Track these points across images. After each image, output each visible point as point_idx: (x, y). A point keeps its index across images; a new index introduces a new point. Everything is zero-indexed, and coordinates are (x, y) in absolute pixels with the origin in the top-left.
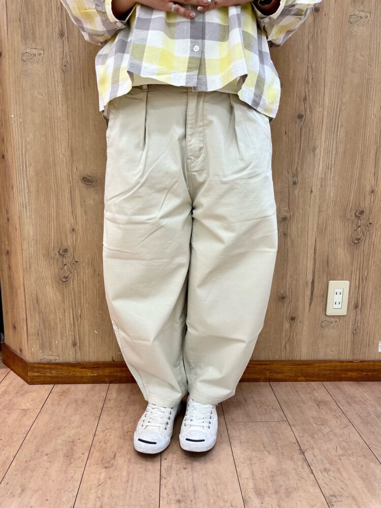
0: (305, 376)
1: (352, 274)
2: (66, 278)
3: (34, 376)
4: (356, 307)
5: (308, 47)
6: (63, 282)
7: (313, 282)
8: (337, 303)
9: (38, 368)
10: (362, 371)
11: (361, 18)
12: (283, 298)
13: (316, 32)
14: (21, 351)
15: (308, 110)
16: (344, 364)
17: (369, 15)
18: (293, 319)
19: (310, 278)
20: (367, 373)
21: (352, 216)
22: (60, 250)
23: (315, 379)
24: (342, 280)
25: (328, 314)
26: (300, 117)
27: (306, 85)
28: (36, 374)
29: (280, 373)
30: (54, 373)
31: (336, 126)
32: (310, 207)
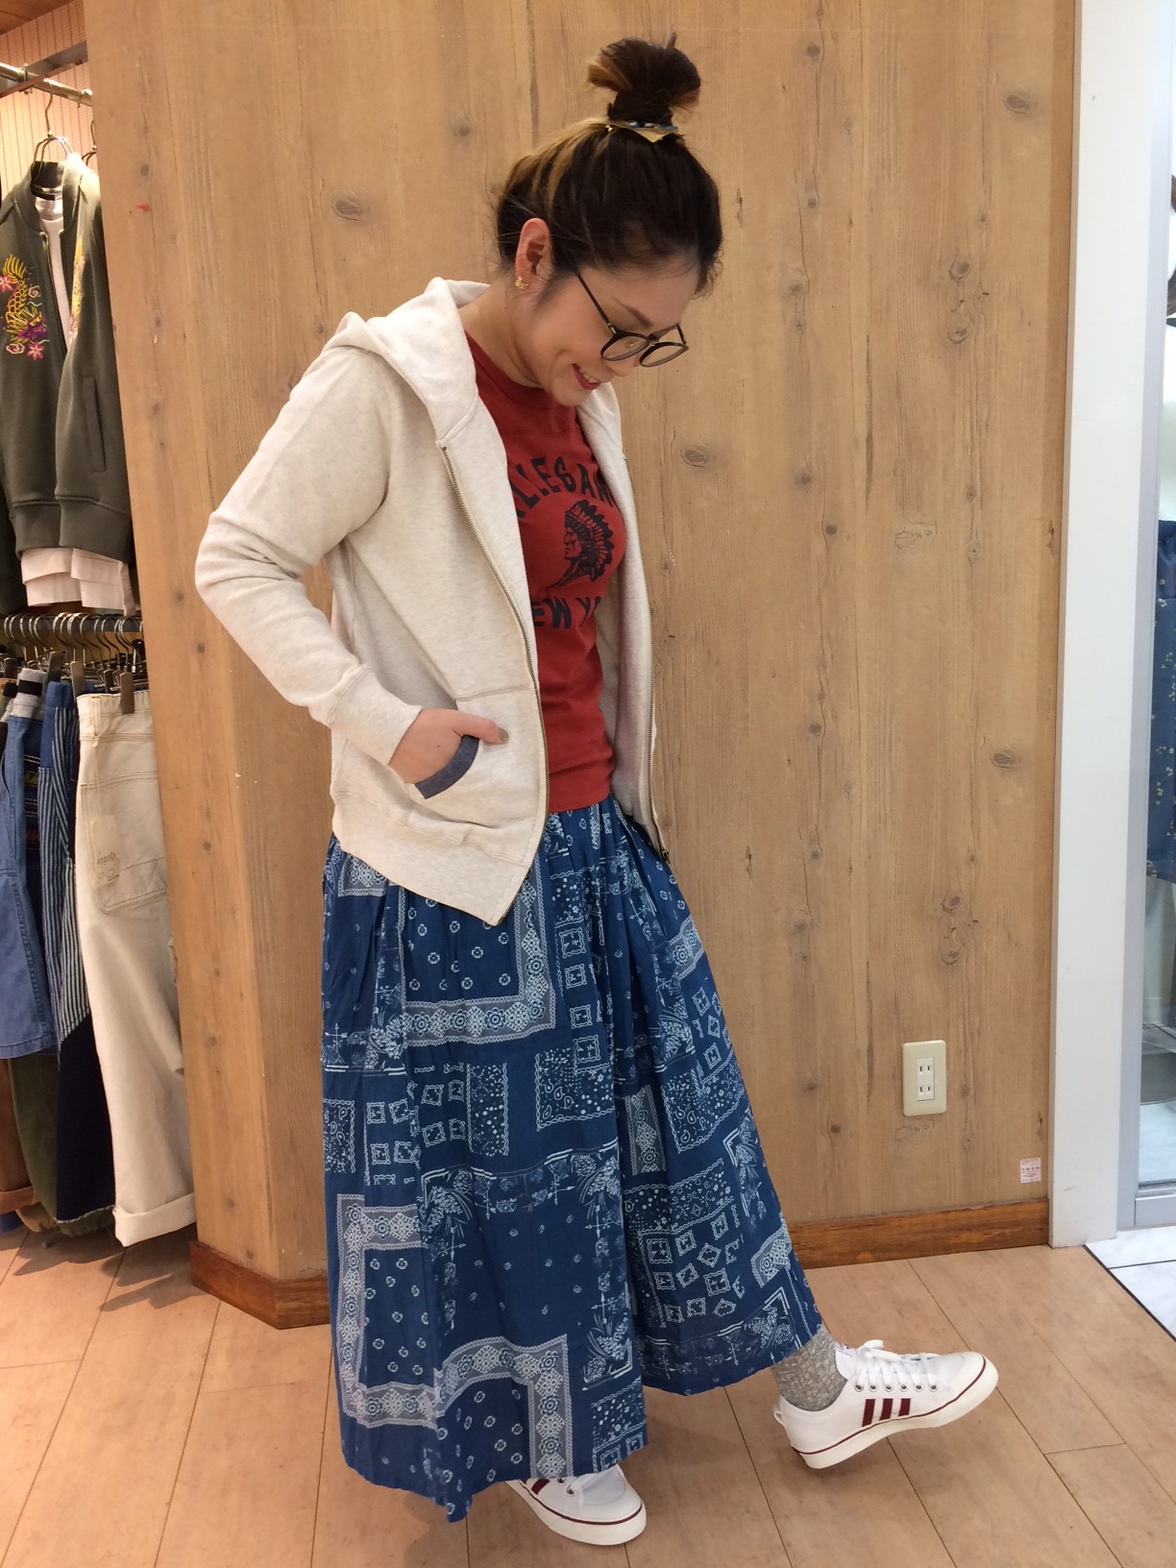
0: (872, 1251)
3: (289, 1309)
4: (965, 1092)
5: (819, 599)
7: (870, 1050)
8: (925, 1089)
9: (298, 1290)
10: (991, 1226)
12: (812, 1088)
13: (831, 572)
14: (250, 1255)
15: (830, 716)
16: (951, 1216)
17: (933, 528)
18: (835, 1129)
19: (863, 1042)
20: (1004, 1231)
21: (936, 910)
23: (894, 1254)
25: (908, 1111)
26: (815, 729)
27: (821, 669)
28: (293, 1305)
29: (819, 1248)
31: (888, 741)
32: (850, 899)
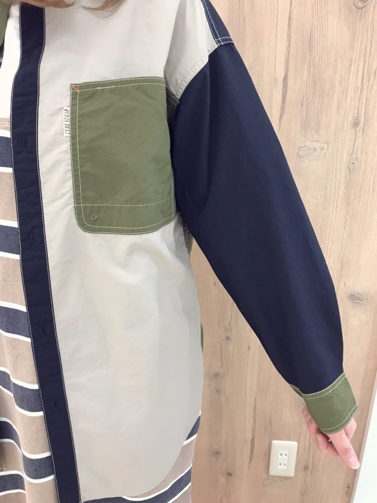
1: (300, 435)
4: (306, 468)
7: (253, 441)
8: (283, 464)
11: (315, 150)
12: (217, 453)
17: (325, 146)
18: (229, 474)
19: (249, 436)
24: (289, 440)
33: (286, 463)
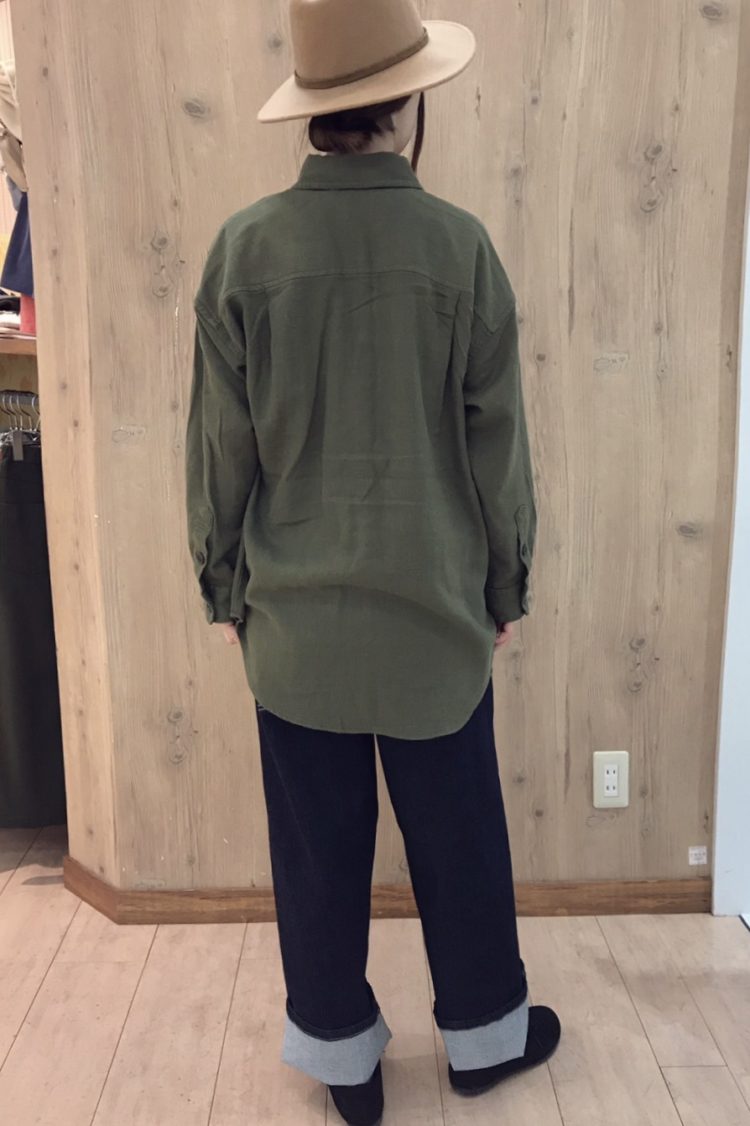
0: (567, 908)
1: (631, 740)
2: (180, 757)
3: (126, 911)
4: (643, 793)
6: (174, 763)
7: (567, 755)
8: (611, 788)
9: (134, 898)
10: (663, 896)
11: (614, 361)
12: (520, 780)
14: (102, 869)
15: (543, 492)
16: (632, 886)
17: (626, 356)
18: (539, 814)
19: (562, 748)
20: (673, 900)
21: (624, 648)
22: (169, 714)
23: (584, 912)
24: (616, 749)
25: (597, 804)
28: (129, 908)
30: (159, 907)
32: (555, 635)
33: (616, 784)
